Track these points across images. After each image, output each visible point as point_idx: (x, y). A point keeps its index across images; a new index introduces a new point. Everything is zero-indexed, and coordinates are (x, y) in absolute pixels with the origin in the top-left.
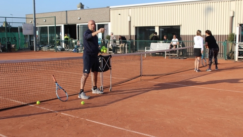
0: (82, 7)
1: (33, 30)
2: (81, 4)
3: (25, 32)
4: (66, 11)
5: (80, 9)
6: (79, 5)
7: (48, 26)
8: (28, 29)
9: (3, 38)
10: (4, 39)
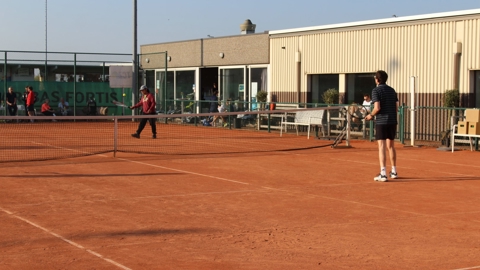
0: (250, 28)
1: (131, 78)
2: (249, 22)
3: (114, 83)
4: (202, 40)
5: (245, 33)
6: (243, 23)
7: (175, 70)
8: (121, 77)
9: (88, 94)
10: (90, 95)
